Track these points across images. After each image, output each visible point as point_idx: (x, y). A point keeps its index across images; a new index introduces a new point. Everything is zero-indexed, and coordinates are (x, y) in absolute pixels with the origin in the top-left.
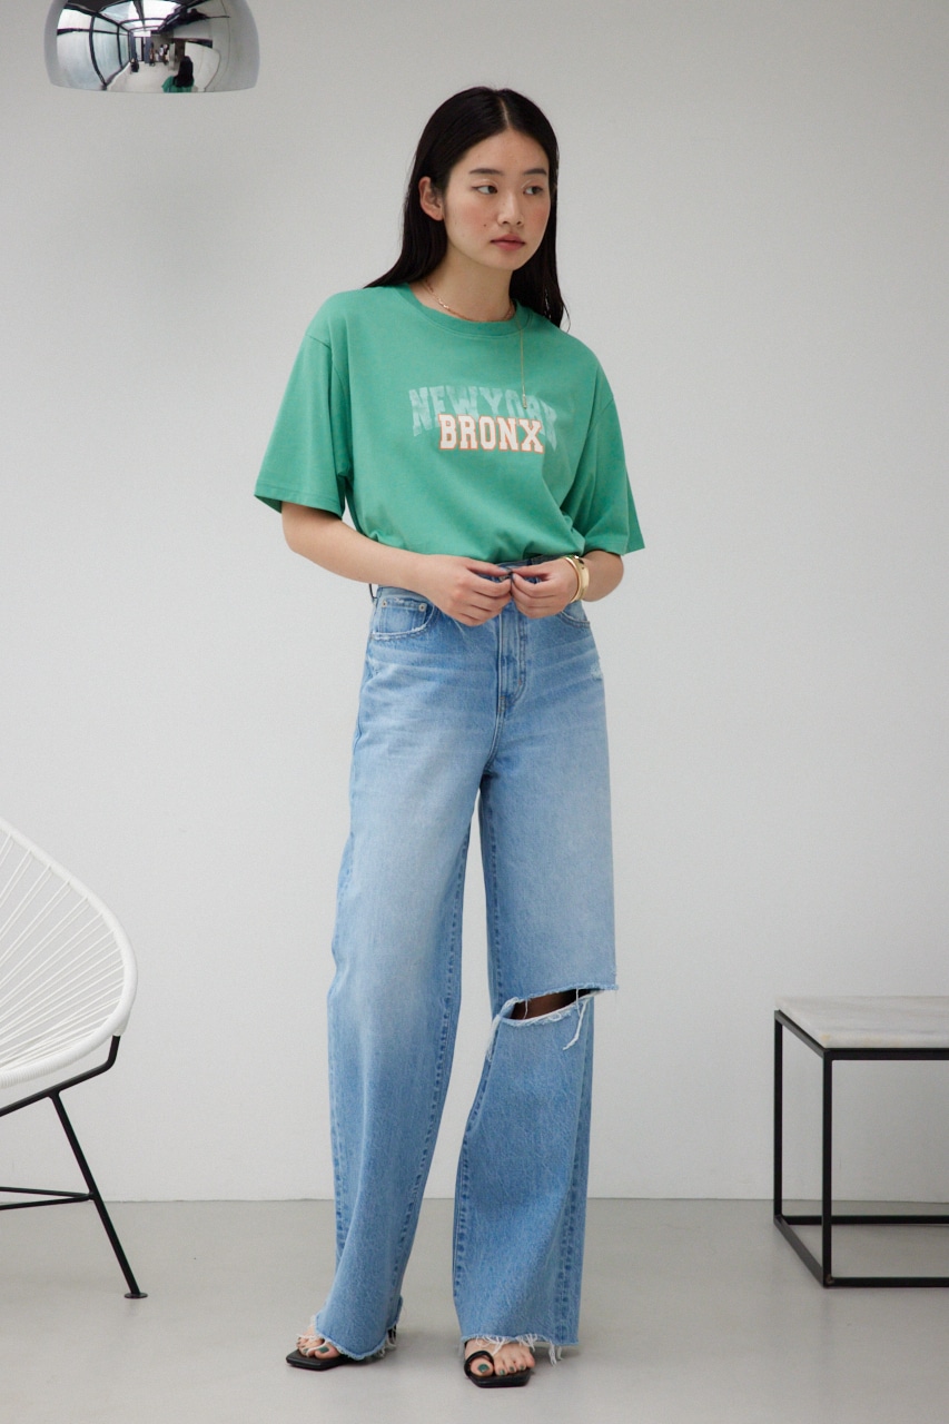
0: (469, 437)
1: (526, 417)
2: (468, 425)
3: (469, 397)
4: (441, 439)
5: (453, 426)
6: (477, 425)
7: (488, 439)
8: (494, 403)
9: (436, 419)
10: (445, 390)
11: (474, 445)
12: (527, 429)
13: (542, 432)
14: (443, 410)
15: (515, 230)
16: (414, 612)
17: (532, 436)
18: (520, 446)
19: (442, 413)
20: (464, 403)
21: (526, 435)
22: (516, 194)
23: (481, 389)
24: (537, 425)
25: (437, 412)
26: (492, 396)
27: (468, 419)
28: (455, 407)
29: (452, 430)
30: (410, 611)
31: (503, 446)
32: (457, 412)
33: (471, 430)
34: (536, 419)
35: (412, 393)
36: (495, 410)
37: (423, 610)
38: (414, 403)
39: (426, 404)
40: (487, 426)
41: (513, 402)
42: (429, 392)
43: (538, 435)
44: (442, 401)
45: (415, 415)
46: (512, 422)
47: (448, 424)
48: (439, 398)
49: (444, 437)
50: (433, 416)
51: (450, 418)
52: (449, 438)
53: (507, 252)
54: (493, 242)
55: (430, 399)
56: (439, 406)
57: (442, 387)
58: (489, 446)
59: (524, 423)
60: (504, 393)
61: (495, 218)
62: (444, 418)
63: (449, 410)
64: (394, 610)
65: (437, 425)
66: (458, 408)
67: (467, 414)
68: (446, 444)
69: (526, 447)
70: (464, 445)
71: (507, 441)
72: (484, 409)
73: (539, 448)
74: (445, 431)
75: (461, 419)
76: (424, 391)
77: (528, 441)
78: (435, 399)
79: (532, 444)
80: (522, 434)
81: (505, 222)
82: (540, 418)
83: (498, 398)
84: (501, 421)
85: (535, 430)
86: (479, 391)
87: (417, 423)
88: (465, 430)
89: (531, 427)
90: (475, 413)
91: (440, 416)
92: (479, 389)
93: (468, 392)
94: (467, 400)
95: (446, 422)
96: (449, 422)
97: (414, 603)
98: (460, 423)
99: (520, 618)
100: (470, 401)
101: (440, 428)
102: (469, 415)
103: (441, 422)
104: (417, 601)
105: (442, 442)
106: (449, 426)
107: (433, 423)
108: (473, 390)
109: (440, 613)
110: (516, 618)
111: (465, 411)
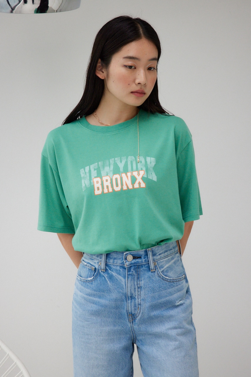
0: (107, 187)
1: (137, 170)
2: (107, 181)
3: (110, 165)
4: (95, 191)
5: (100, 183)
6: (111, 180)
7: (117, 186)
8: (121, 166)
9: (92, 181)
10: (98, 164)
11: (110, 190)
12: (137, 176)
13: (145, 176)
14: (96, 175)
17: (139, 179)
18: (134, 186)
19: (95, 177)
20: (107, 169)
21: (136, 179)
22: (144, 70)
24: (142, 173)
25: (93, 177)
26: (121, 162)
27: (107, 178)
29: (99, 185)
31: (125, 188)
32: (102, 175)
33: (108, 183)
34: (142, 170)
36: (122, 170)
37: (93, 270)
38: (82, 176)
39: (88, 174)
40: (116, 179)
41: (131, 162)
42: (90, 168)
43: (143, 178)
44: (96, 171)
45: (83, 181)
46: (129, 174)
47: (97, 182)
48: (95, 170)
49: (96, 189)
50: (90, 180)
51: (99, 179)
52: (98, 189)
53: (138, 97)
54: (132, 92)
55: (90, 171)
56: (94, 173)
57: (97, 163)
58: (118, 189)
59: (135, 173)
60: (127, 159)
61: (134, 81)
62: (95, 180)
63: (99, 175)
65: (92, 184)
66: (103, 173)
67: (107, 175)
68: (97, 192)
69: (136, 185)
70: (106, 191)
71: (127, 185)
73: (143, 185)
74: (96, 186)
75: (104, 179)
76: (87, 168)
77: (137, 182)
78: (92, 170)
79: (139, 184)
81: (139, 83)
82: (144, 169)
83: (124, 162)
85: (141, 176)
86: (115, 161)
87: (83, 185)
88: (105, 184)
89: (139, 174)
90: (111, 174)
91: (94, 179)
92: (115, 159)
93: (109, 162)
94: (109, 167)
95: (97, 181)
96: (98, 181)
97: (90, 265)
98: (103, 180)
99: (138, 278)
100: (110, 168)
101: (94, 185)
102: (108, 175)
103: (94, 182)
104: (92, 265)
105: (95, 192)
106: (98, 183)
107: (91, 183)
108: (112, 161)
109: (100, 273)
110: (136, 278)
111: (106, 174)
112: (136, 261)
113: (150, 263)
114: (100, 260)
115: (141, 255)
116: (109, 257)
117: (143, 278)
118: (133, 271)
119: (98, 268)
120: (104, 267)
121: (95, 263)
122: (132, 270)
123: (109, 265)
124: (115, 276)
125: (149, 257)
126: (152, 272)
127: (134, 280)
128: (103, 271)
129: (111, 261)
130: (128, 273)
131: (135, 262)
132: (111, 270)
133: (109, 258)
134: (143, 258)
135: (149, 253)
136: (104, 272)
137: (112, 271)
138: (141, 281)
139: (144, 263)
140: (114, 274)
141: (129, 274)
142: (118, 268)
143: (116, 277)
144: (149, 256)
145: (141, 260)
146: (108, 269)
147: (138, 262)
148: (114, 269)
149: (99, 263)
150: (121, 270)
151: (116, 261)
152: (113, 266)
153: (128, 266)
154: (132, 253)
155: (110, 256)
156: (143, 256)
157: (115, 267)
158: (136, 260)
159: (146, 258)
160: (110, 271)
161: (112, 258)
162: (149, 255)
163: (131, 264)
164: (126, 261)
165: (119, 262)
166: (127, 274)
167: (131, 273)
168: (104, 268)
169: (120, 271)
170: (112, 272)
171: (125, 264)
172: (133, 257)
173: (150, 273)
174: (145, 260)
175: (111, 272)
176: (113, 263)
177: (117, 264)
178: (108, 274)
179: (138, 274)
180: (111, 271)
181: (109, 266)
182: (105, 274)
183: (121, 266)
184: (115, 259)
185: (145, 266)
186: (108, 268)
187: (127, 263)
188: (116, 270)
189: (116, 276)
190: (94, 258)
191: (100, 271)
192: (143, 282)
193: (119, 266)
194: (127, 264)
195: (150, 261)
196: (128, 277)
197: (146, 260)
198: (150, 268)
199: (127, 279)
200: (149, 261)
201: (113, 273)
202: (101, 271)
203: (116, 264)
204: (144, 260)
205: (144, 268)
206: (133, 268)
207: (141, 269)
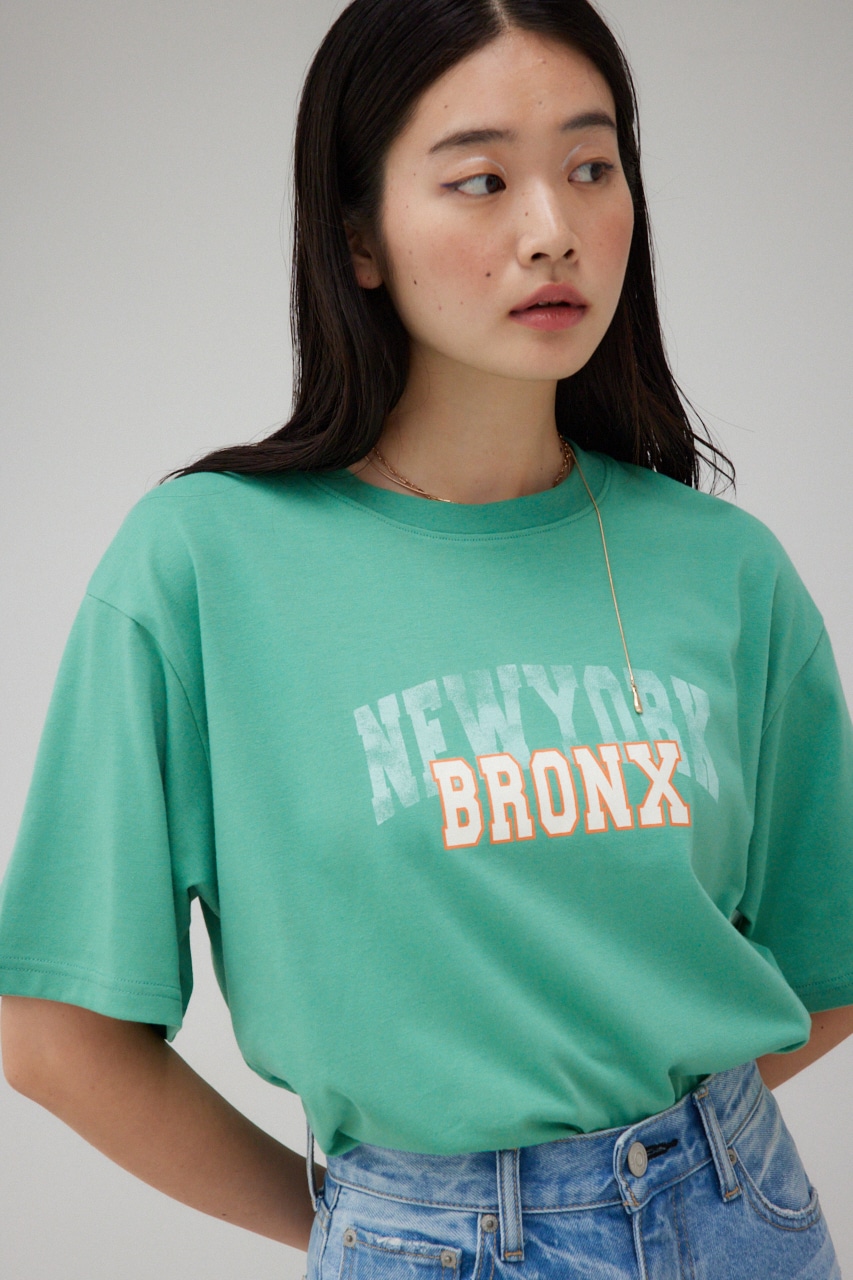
0: (510, 810)
1: (642, 737)
2: (504, 779)
3: (500, 696)
4: (445, 826)
5: (470, 788)
6: (528, 777)
7: (558, 809)
9: (427, 775)
10: (442, 689)
11: (525, 829)
12: (650, 769)
13: (684, 769)
14: (441, 746)
15: (565, 276)
16: (429, 1267)
17: (661, 786)
18: (636, 816)
19: (441, 757)
20: (490, 714)
21: (648, 783)
22: (553, 184)
23: (527, 668)
24: (668, 752)
25: (427, 755)
26: (556, 689)
27: (504, 764)
28: (471, 732)
29: (467, 799)
30: (418, 1265)
31: (596, 821)
32: (477, 748)
33: (514, 793)
34: (666, 740)
35: (362, 716)
36: (567, 727)
37: (454, 1264)
38: (369, 742)
39: (398, 738)
40: (552, 774)
41: (605, 695)
42: (402, 707)
43: (675, 780)
44: (436, 723)
45: (375, 772)
46: (610, 754)
47: (458, 784)
48: (430, 715)
49: (452, 818)
50: (416, 766)
51: (458, 768)
52: (463, 818)
53: (550, 337)
54: (514, 313)
55: (405, 721)
56: (431, 736)
57: (433, 683)
58: (560, 825)
59: (639, 753)
61: (512, 244)
62: (446, 771)
63: (458, 747)
64: (376, 1259)
65: (432, 793)
66: (478, 738)
67: (500, 750)
68: (458, 838)
69: (651, 815)
70: (501, 831)
71: (604, 807)
72: (540, 729)
73: (680, 814)
74: (452, 802)
75: (491, 766)
76: (388, 705)
77: (653, 798)
78: (418, 718)
79: (664, 803)
80: (637, 786)
81: (537, 256)
82: (674, 734)
84: (584, 756)
85: (667, 768)
86: (523, 678)
87: (380, 792)
88: (499, 796)
89: (657, 760)
90: (519, 745)
91: (435, 765)
92: (521, 672)
93: (496, 682)
94: (498, 709)
95: (452, 779)
96: (458, 778)
97: (429, 1246)
98: (485, 776)
99: (683, 1251)
100: (503, 710)
101: (439, 799)
102: (505, 751)
103: (437, 781)
104: (436, 1242)
105: (448, 832)
106: (460, 788)
107: (421, 785)
108: (507, 675)
109: (497, 1270)
110: (676, 1254)
111: (495, 741)
112: (663, 1167)
113: (719, 1159)
114: (483, 1202)
115: (677, 1132)
116: (535, 1179)
117: (700, 1244)
118: (662, 1224)
119: (483, 1247)
120: (519, 1238)
121: (453, 1226)
122: (660, 1217)
123: (536, 1219)
124: (580, 1269)
125: (711, 1132)
126: (730, 1203)
127: (673, 1266)
128: (514, 1259)
129: (549, 1195)
130: (647, 1238)
131: (661, 1174)
132: (553, 1244)
133: (534, 1184)
134: (683, 1141)
135: (706, 1112)
136: (517, 1264)
137: (560, 1246)
138: (697, 1259)
139: (694, 1167)
140: (573, 1259)
141: (652, 1242)
142: (588, 1223)
143: (584, 1271)
144: (710, 1127)
145: (681, 1155)
146: (540, 1244)
147: (672, 1168)
148: (569, 1233)
149: (483, 1222)
150: (604, 1230)
151: (571, 1189)
152: (557, 1218)
153: (641, 1202)
154: (643, 1134)
155: (538, 1172)
156: (683, 1132)
157: (572, 1222)
158: (661, 1163)
159: (697, 1143)
160: (548, 1252)
161: (548, 1181)
162: (708, 1121)
163: (652, 1185)
164: (629, 1178)
165: (591, 1187)
166: (643, 1243)
167: (656, 1233)
168: (519, 1244)
169: (598, 1235)
170: (561, 1254)
171: (627, 1194)
172: (647, 1149)
173: (722, 1206)
174: (693, 1149)
175: (553, 1256)
176: (561, 1206)
177: (578, 1204)
178: (543, 1265)
179: (681, 1231)
180: (554, 1251)
181: (538, 1225)
182: (525, 1270)
183: (598, 1213)
184: (564, 1180)
185: (697, 1179)
186: (534, 1238)
187: (638, 1189)
188: (581, 1236)
189: (584, 1266)
190: (444, 1203)
191: (498, 1263)
192: (703, 1263)
193: (590, 1214)
194: (634, 1194)
195: (716, 1148)
196: (647, 1260)
197: (697, 1148)
198: (722, 1182)
199: (646, 1268)
200: (714, 1152)
201: (567, 1256)
202: (505, 1262)
203: (573, 1205)
204: (690, 1152)
205: (696, 1192)
206: (660, 1206)
207: (689, 1201)
